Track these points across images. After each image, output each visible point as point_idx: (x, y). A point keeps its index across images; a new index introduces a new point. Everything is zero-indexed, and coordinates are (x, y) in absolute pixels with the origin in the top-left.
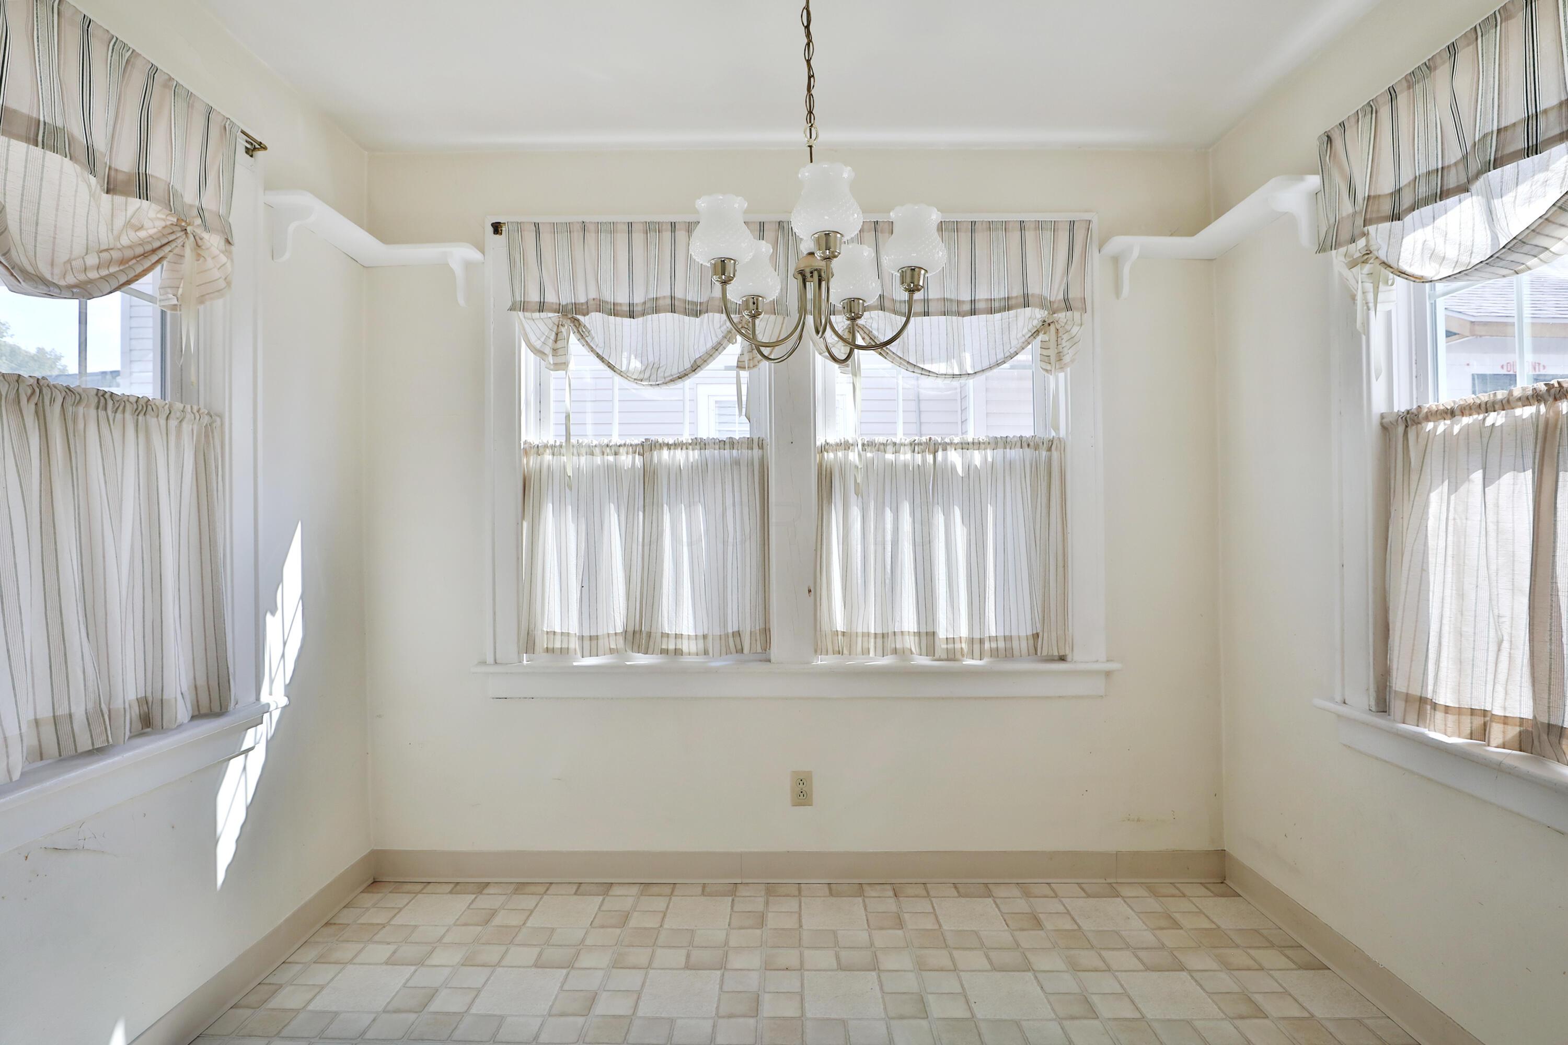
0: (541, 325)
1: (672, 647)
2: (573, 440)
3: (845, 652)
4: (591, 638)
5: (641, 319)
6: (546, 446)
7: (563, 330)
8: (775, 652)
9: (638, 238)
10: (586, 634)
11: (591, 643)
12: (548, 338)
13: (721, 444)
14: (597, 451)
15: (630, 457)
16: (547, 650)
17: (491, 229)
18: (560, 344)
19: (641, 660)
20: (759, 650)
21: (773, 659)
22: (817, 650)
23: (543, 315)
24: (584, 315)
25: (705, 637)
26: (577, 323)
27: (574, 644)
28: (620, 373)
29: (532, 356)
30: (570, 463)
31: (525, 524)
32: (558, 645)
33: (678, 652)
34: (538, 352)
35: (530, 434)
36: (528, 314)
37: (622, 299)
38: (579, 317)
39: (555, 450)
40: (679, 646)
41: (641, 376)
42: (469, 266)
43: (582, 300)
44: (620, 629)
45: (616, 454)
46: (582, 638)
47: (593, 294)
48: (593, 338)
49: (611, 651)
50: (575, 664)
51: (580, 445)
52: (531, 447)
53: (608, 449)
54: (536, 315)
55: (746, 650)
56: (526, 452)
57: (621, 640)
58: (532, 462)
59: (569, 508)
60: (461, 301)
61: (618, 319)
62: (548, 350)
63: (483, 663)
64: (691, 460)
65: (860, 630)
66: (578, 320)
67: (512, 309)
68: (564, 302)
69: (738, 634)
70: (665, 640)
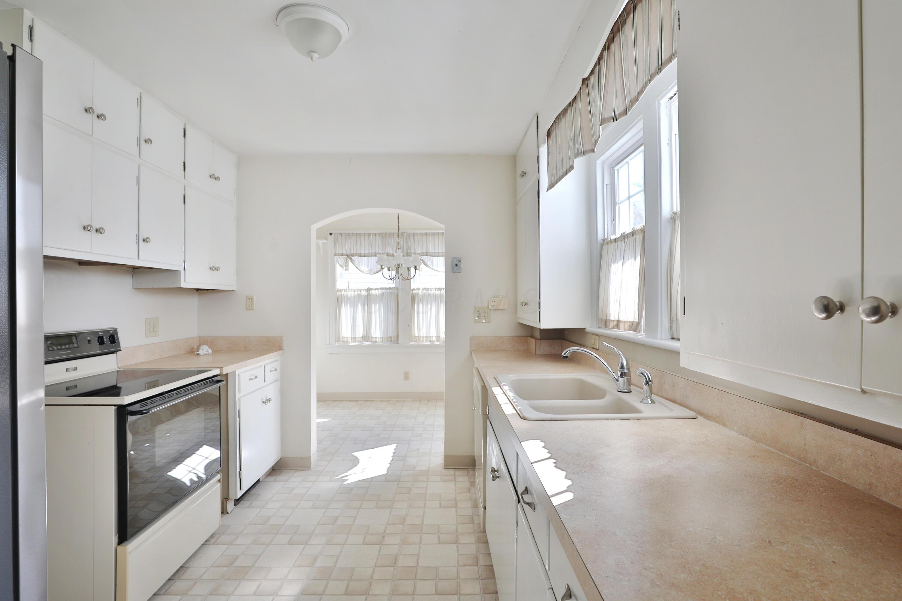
0: (342, 259)
1: (374, 340)
2: (350, 288)
3: (418, 341)
4: (354, 338)
5: (367, 258)
6: (343, 290)
7: (348, 260)
8: (400, 341)
9: (367, 237)
10: (353, 337)
11: (354, 339)
12: (344, 263)
13: (387, 289)
14: (356, 291)
15: (364, 292)
16: (342, 341)
17: (329, 234)
18: (347, 264)
19: (367, 343)
20: (396, 341)
21: (399, 343)
22: (410, 341)
23: (343, 257)
24: (353, 256)
25: (382, 338)
26: (351, 259)
27: (350, 340)
28: (362, 271)
29: (339, 266)
30: (350, 294)
31: (337, 309)
32: (345, 340)
33: (376, 341)
34: (341, 266)
35: (339, 286)
36: (339, 256)
37: (363, 252)
38: (352, 257)
39: (345, 290)
40: (376, 340)
41: (367, 272)
42: (323, 243)
43: (352, 253)
44: (361, 336)
45: (361, 291)
46: (352, 338)
47: (355, 252)
48: (355, 263)
49: (359, 341)
50: (350, 344)
51: (351, 289)
52: (339, 290)
53: (359, 290)
54: (341, 257)
55: (393, 341)
56: (338, 291)
57: (361, 339)
58: (339, 293)
59: (349, 305)
60: (321, 252)
61: (362, 257)
62: (344, 266)
63: (327, 344)
64: (380, 293)
65: (421, 336)
66: (351, 258)
67: (335, 255)
68: (348, 253)
69: (391, 337)
70: (372, 339)
